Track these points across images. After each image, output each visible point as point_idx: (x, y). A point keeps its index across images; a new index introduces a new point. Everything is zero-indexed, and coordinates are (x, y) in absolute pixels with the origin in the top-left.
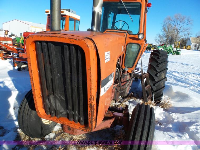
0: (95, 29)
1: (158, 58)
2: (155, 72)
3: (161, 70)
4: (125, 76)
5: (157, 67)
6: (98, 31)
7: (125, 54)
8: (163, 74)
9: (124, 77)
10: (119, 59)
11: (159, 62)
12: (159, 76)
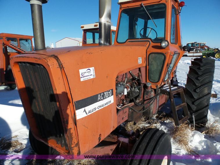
0: (102, 42)
1: (199, 69)
2: (194, 86)
3: (202, 84)
4: (148, 92)
5: (197, 81)
6: (107, 43)
7: (148, 66)
8: (205, 88)
9: (147, 94)
10: (139, 73)
11: (199, 73)
12: (199, 92)
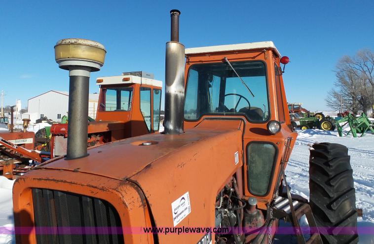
0: (171, 127)
1: (327, 164)
2: (326, 198)
3: (339, 193)
4: (252, 216)
5: (329, 187)
6: (179, 128)
7: (247, 165)
8: (346, 202)
9: (250, 221)
10: (233, 180)
11: (330, 173)
12: (337, 209)
